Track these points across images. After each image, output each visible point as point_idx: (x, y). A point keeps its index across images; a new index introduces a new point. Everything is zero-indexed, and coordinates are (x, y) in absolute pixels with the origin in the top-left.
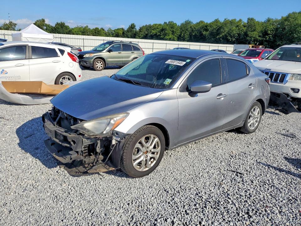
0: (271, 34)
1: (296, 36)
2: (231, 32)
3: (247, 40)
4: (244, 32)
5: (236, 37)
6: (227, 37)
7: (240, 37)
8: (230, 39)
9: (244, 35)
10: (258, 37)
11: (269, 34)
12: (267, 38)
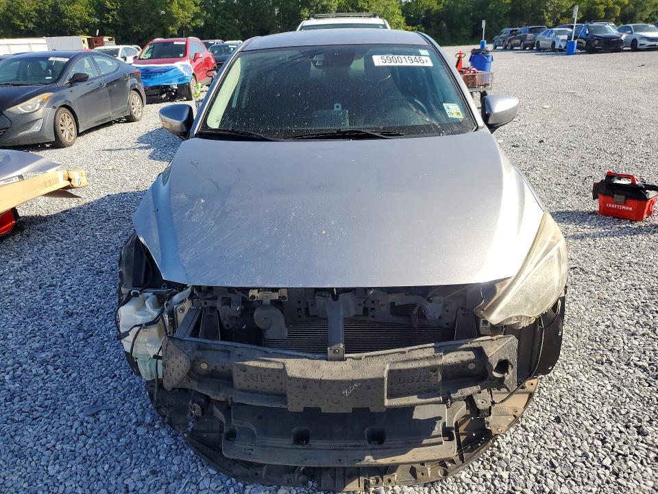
0: (114, 10)
1: (163, 12)
2: (17, 8)
3: (66, 26)
4: (49, 6)
5: (34, 20)
6: (10, 19)
7: (43, 19)
8: (19, 25)
9: (53, 13)
10: (87, 18)
11: (111, 10)
12: (108, 18)
